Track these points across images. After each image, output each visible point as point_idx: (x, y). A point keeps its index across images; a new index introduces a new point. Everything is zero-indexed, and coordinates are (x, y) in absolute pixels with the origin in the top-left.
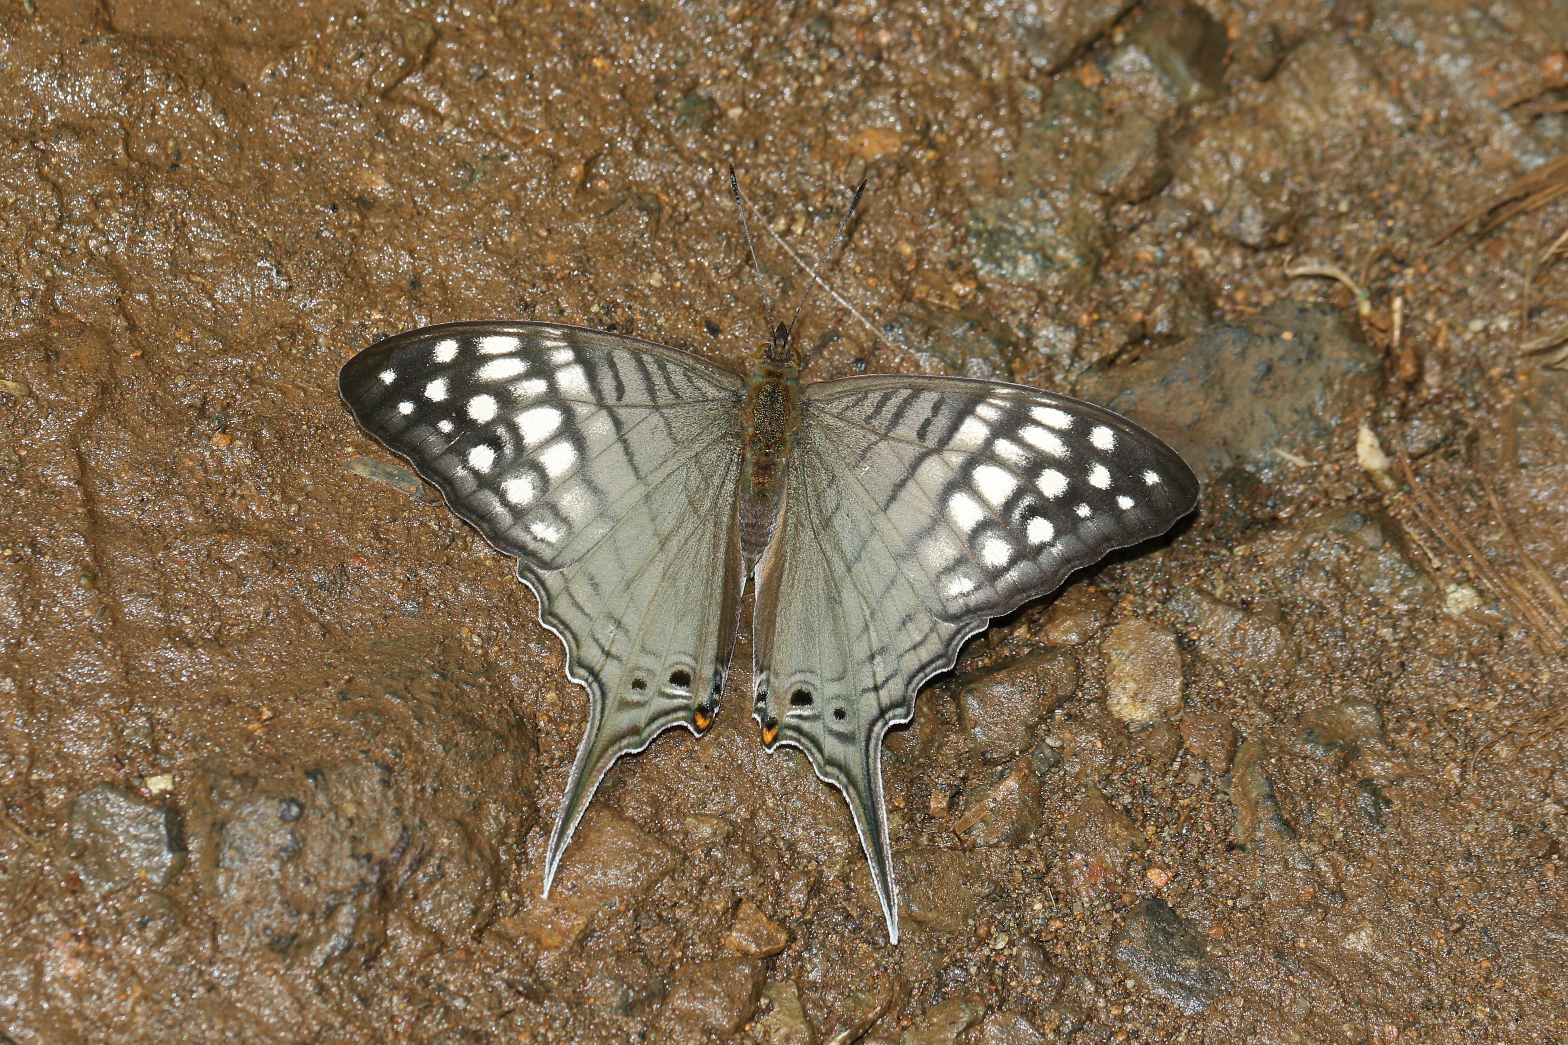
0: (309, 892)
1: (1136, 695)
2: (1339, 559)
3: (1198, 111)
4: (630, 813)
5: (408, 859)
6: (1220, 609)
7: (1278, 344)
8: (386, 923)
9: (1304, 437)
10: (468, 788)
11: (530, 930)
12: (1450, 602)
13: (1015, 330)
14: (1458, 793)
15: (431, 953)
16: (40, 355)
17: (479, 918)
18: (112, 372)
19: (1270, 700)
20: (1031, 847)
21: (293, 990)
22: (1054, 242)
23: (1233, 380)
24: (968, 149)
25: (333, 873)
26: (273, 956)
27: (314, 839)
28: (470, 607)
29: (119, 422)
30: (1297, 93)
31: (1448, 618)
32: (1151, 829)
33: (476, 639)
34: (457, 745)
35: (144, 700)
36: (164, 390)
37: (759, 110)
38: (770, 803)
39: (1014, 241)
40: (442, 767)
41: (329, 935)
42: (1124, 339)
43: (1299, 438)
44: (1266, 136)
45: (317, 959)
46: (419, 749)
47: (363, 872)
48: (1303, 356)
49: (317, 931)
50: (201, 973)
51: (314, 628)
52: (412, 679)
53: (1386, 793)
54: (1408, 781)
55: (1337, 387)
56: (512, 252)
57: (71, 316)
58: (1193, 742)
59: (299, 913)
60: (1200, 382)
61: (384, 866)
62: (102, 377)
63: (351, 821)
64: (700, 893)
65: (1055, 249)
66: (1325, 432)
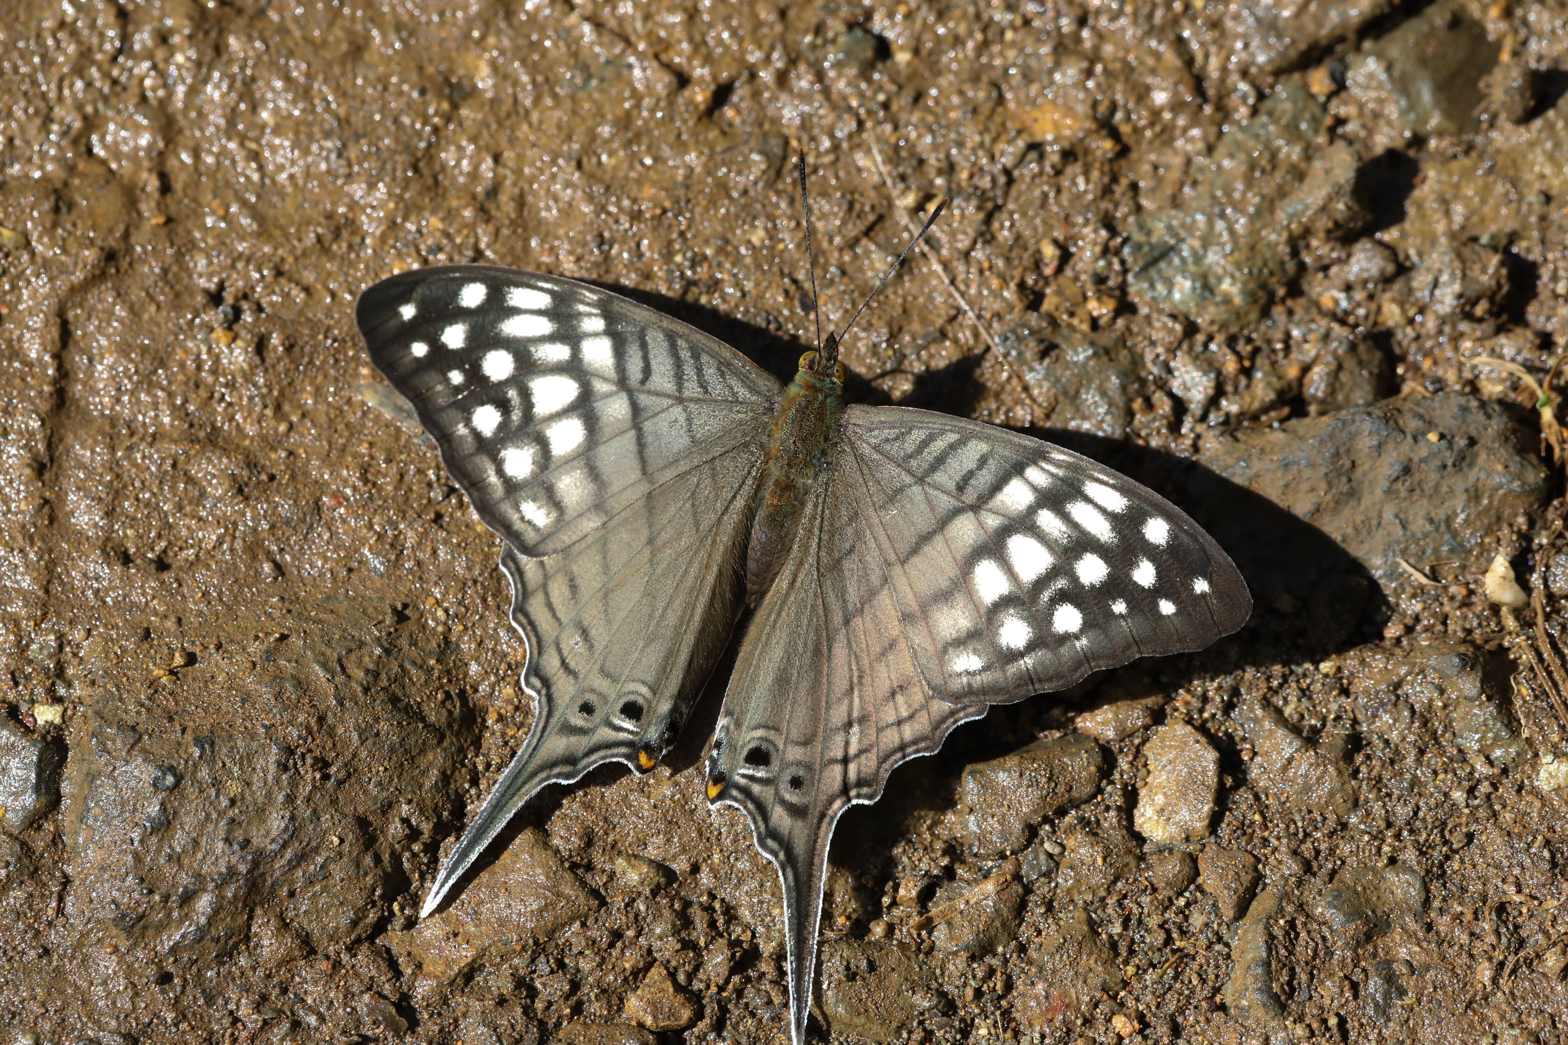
0: (169, 870)
1: (1162, 810)
2: (1431, 700)
3: (1433, 143)
4: (556, 841)
5: (289, 854)
6: (1281, 732)
7: (1422, 444)
8: (251, 918)
9: (1436, 551)
10: (379, 784)
11: (414, 951)
12: (1543, 775)
13: (1149, 364)
14: (1486, 998)
15: (293, 959)
16: (47, 206)
17: (359, 930)
18: (126, 235)
19: (1307, 849)
20: (995, 962)
21: (130, 971)
22: (1220, 271)
23: (1365, 474)
24: (1157, 143)
25: (199, 856)
26: (115, 932)
27: (187, 813)
28: (445, 575)
29: (119, 295)
30: (1549, 145)
31: (1536, 792)
32: (1131, 970)
33: (440, 613)
34: (377, 734)
35: (58, 614)
36: (181, 267)
37: (933, 58)
38: (716, 858)
39: (1176, 261)
40: (354, 756)
41: (181, 922)
42: (1271, 396)
43: (1429, 551)
44: (1500, 188)
45: (166, 942)
46: (331, 733)
47: (234, 860)
48: (1450, 462)
49: (169, 915)
50: (38, 933)
51: (267, 568)
52: (350, 651)
53: (1403, 982)
54: (1432, 972)
55: (1485, 502)
56: (607, 177)
57: (104, 162)
58: (1208, 879)
59: (151, 892)
60: (1324, 470)
61: (259, 860)
62: (112, 242)
63: (233, 802)
64: (611, 945)
65: (1220, 280)
66: (1460, 549)
